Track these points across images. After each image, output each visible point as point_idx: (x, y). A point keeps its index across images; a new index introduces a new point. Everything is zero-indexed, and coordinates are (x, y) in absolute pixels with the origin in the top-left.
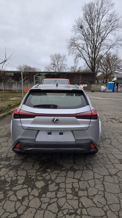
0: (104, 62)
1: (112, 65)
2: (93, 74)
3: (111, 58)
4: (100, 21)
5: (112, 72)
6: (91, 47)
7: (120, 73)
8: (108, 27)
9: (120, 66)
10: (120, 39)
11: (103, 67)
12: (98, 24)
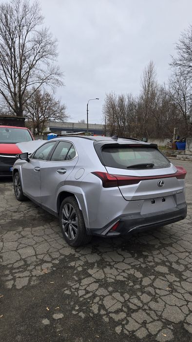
0: (32, 102)
1: (44, 109)
2: (21, 120)
3: (41, 97)
4: (24, 38)
5: (45, 119)
6: (11, 77)
7: (56, 121)
8: (38, 51)
9: (56, 111)
10: (55, 71)
11: (31, 109)
12: (21, 41)
